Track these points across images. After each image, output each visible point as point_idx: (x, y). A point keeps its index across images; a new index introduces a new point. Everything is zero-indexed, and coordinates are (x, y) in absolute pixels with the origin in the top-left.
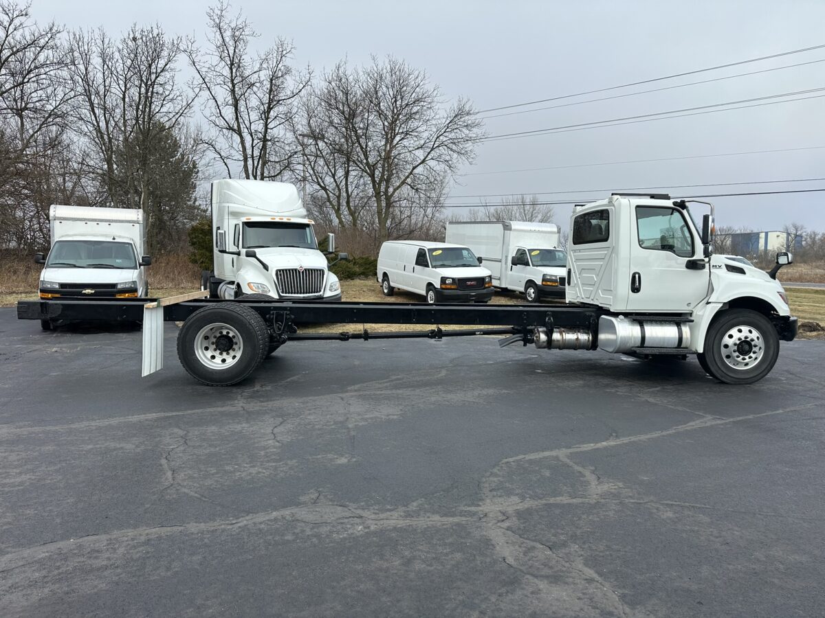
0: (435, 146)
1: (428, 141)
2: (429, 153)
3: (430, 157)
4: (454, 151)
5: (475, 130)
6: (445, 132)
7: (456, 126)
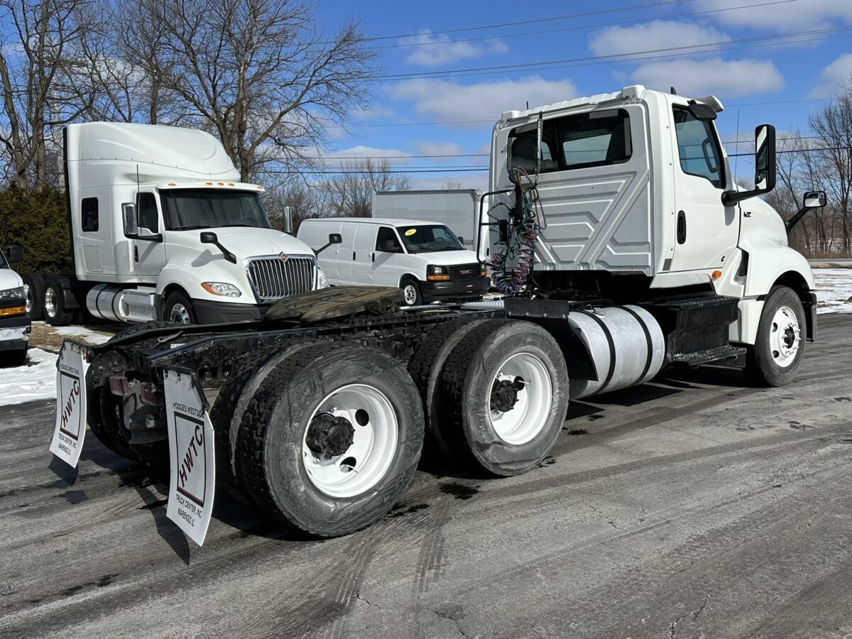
0: (312, 82)
1: (301, 75)
2: (304, 93)
3: (306, 98)
4: (339, 91)
5: (368, 62)
6: (326, 64)
7: (341, 56)
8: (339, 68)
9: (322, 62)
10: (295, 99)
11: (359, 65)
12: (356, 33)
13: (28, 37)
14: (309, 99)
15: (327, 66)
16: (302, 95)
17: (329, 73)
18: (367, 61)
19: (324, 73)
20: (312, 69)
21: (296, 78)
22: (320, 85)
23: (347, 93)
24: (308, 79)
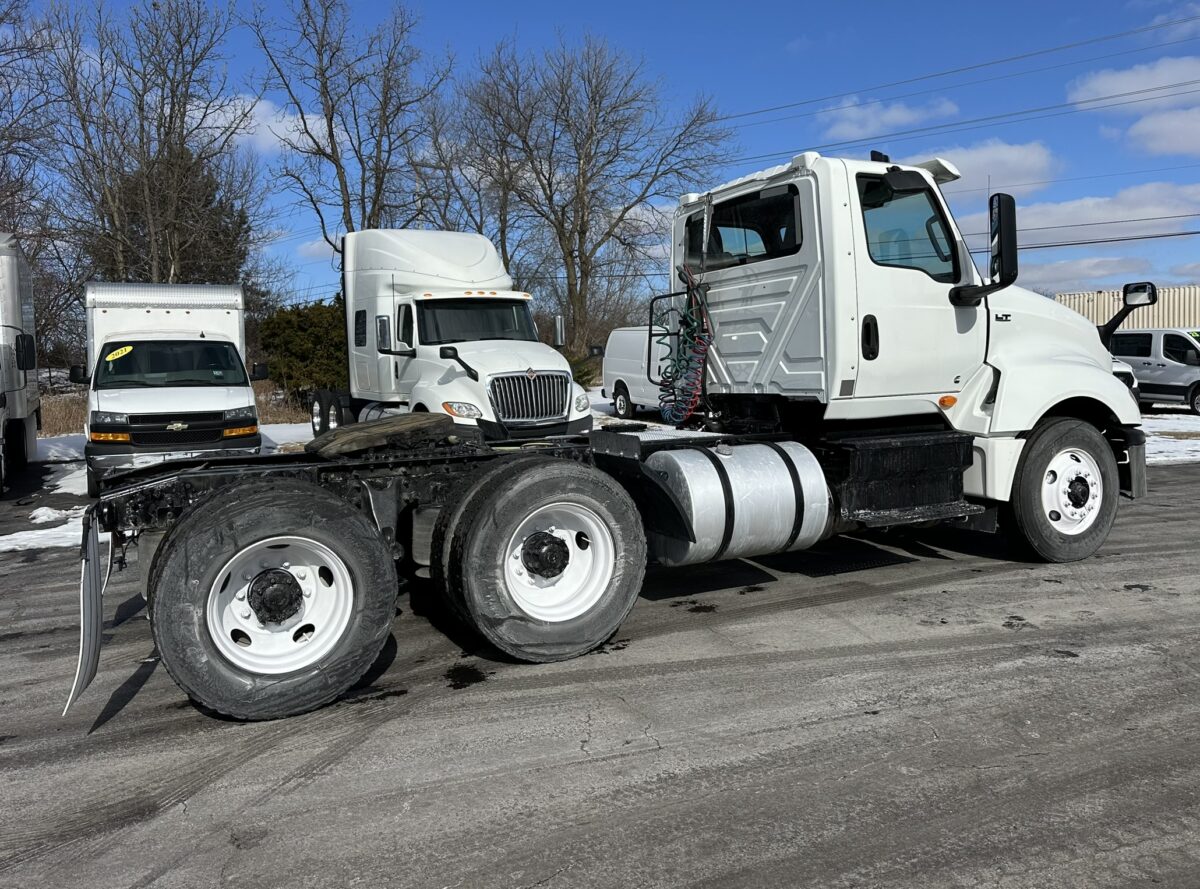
0: (660, 172)
1: (647, 164)
2: (650, 184)
4: (691, 180)
6: (674, 150)
7: (692, 139)
8: (689, 154)
9: (671, 148)
10: (639, 192)
11: (711, 147)
12: (709, 111)
13: (360, 144)
14: (654, 191)
15: (675, 153)
16: (648, 188)
17: (679, 160)
18: (720, 143)
19: (672, 160)
20: (659, 157)
21: (642, 168)
22: (669, 175)
23: (698, 182)
24: (654, 169)
